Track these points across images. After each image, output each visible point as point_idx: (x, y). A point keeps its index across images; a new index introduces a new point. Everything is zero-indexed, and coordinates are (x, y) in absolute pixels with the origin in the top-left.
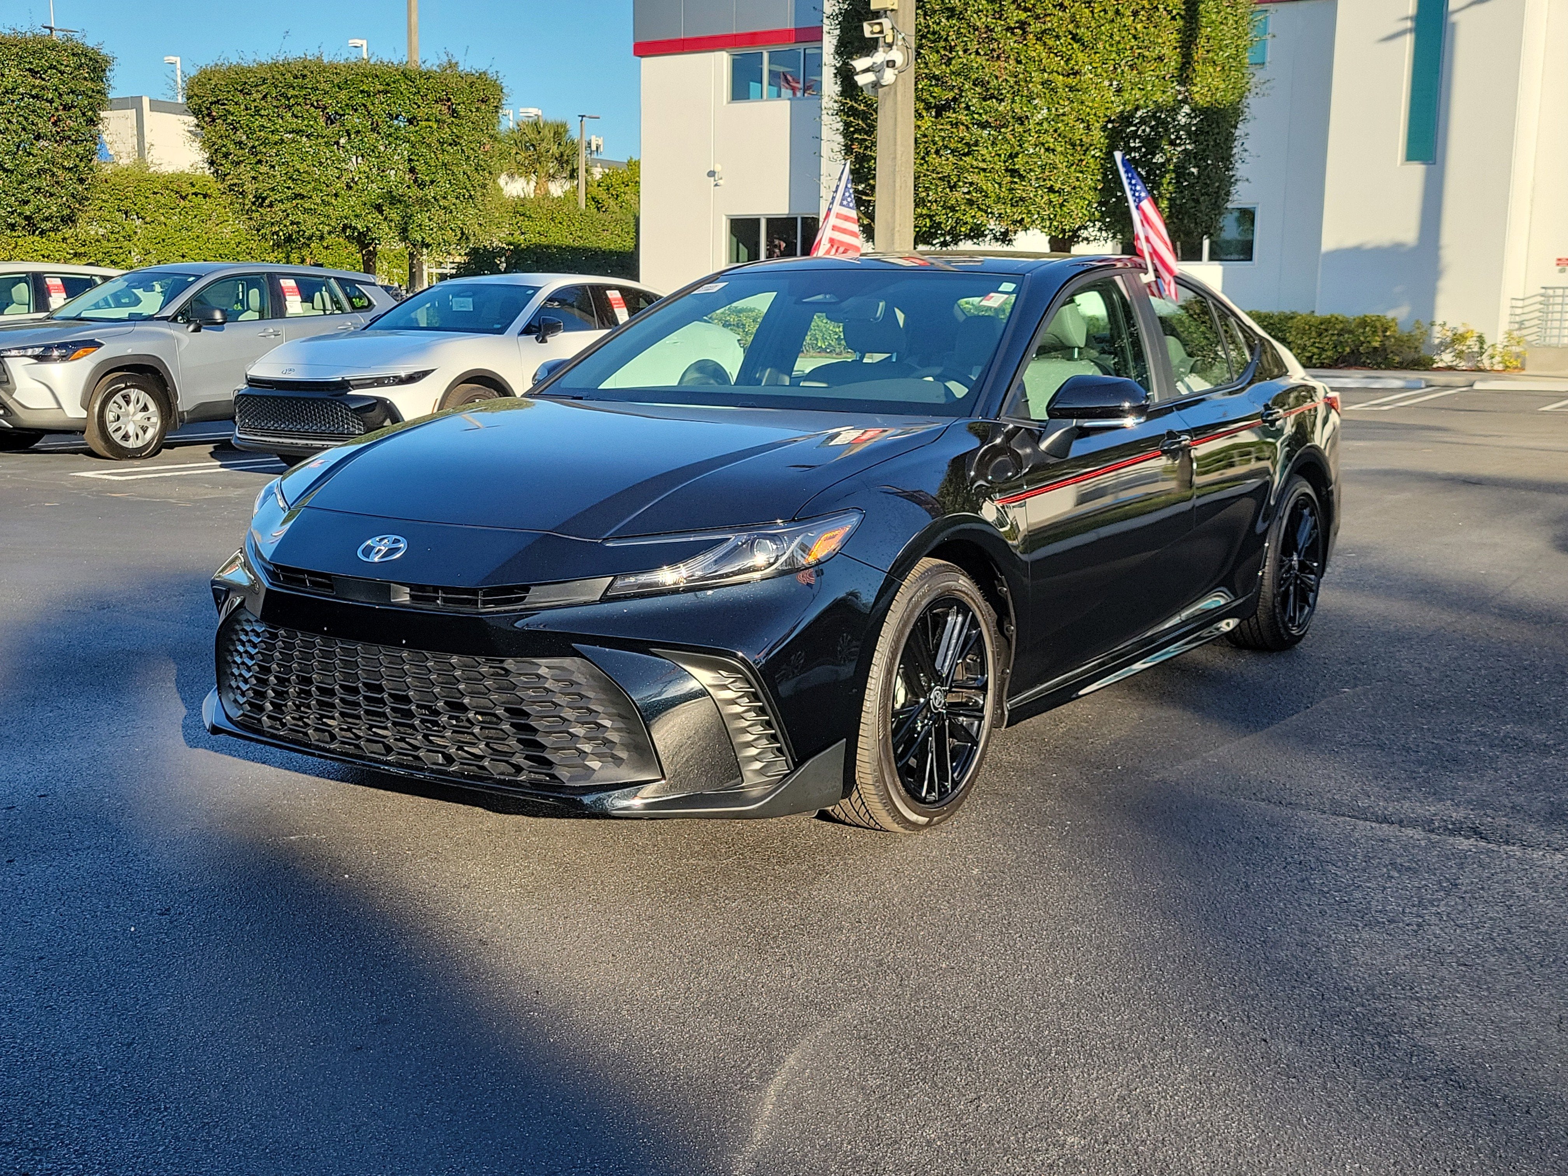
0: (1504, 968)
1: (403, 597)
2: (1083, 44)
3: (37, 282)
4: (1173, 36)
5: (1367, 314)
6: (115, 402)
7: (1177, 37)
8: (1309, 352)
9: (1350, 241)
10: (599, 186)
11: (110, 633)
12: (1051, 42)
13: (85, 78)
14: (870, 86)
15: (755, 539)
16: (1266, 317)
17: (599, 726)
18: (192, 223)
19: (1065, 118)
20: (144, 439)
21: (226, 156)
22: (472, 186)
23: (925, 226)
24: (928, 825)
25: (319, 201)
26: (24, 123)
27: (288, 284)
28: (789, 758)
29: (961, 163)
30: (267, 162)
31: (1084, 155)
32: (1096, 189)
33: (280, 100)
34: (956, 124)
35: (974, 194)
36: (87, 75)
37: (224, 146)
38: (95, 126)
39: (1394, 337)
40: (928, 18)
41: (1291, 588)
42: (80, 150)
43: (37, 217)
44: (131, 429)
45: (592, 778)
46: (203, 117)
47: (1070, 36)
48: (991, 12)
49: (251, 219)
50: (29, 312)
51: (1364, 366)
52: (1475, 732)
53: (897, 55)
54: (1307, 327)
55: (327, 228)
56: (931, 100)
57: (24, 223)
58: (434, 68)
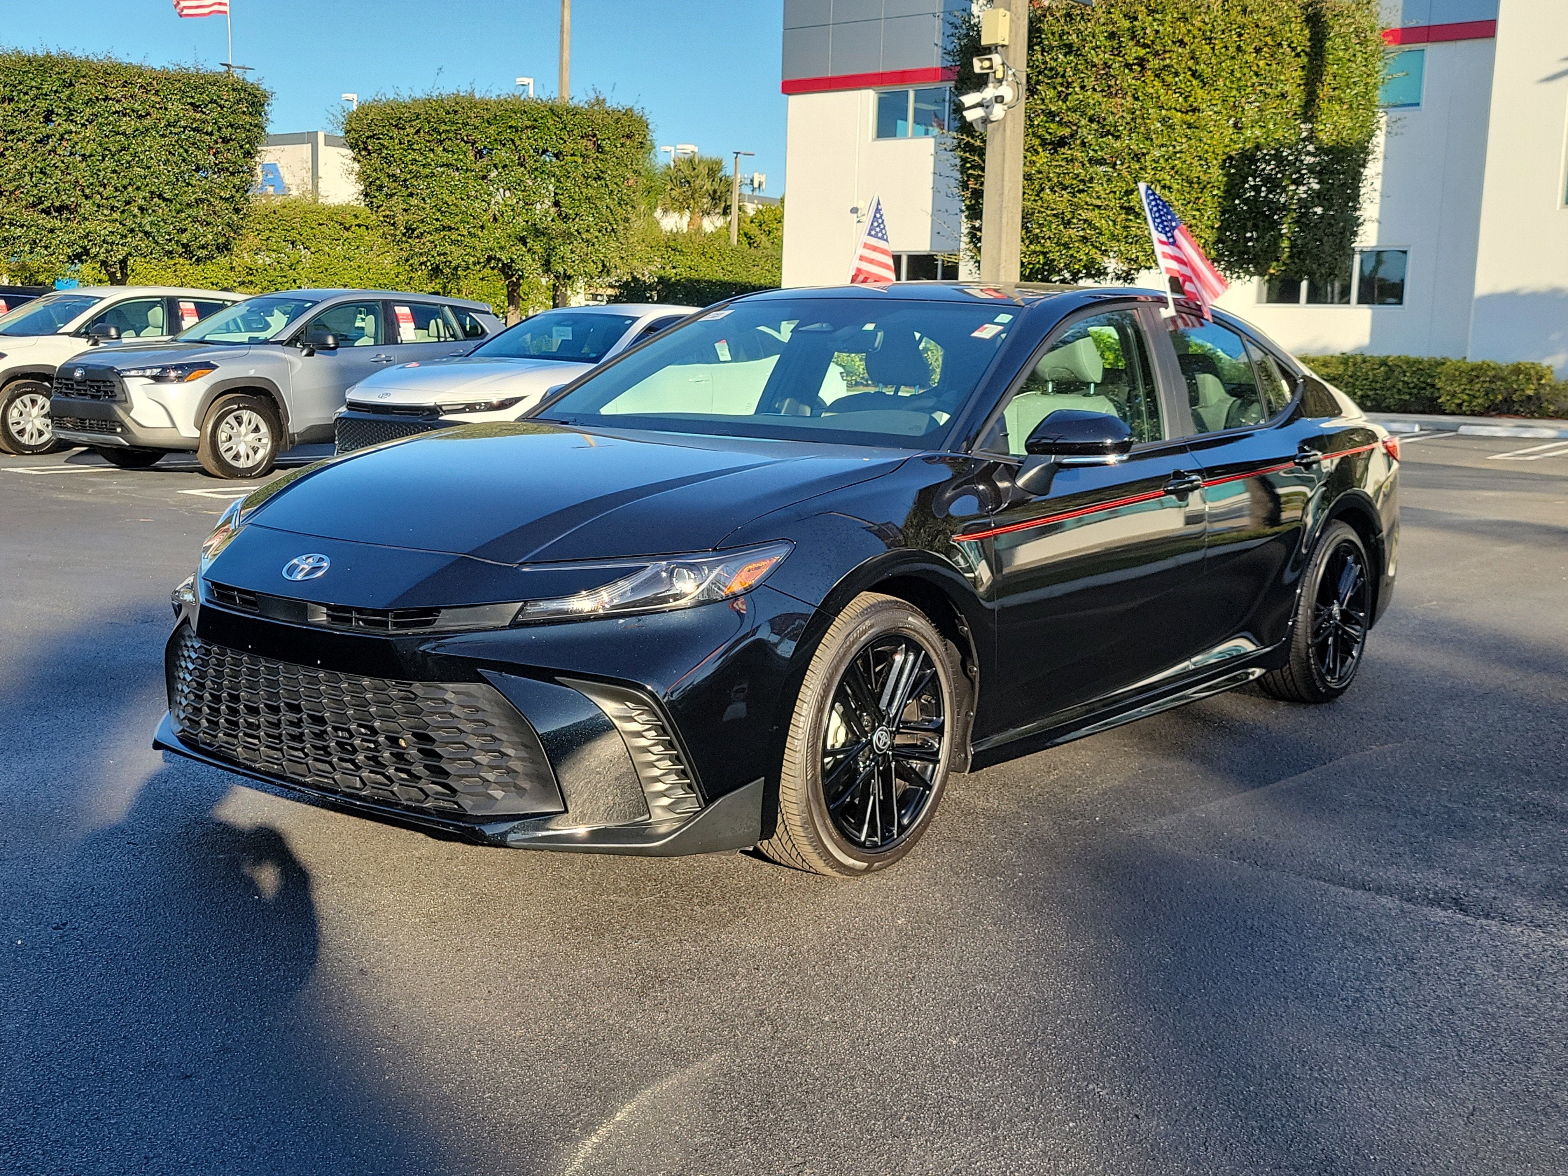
0: (1432, 1051)
1: (321, 617)
2: (1202, 81)
3: (171, 305)
4: (1297, 73)
5: (1521, 361)
6: (227, 423)
7: (1301, 74)
8: (1459, 398)
9: (1505, 286)
10: (752, 222)
11: (141, 646)
12: (1169, 79)
13: (244, 112)
14: (980, 121)
15: (674, 569)
16: (1415, 362)
17: (503, 754)
18: (355, 254)
19: (1182, 155)
20: (254, 459)
21: (380, 188)
22: (615, 220)
23: (1038, 262)
24: (867, 871)
25: (466, 233)
26: (185, 155)
27: (403, 311)
28: (700, 795)
29: (1076, 200)
30: (417, 195)
31: (1201, 192)
32: (1213, 228)
33: (432, 135)
34: (1072, 160)
35: (1088, 232)
36: (245, 109)
37: (378, 178)
38: (251, 158)
39: (1549, 385)
40: (1046, 54)
41: (1331, 639)
42: (237, 181)
43: (194, 245)
44: (242, 450)
45: (495, 808)
46: (360, 151)
47: (1190, 73)
48: (1109, 49)
49: (401, 249)
50: (162, 335)
51: (1516, 414)
52: (1497, 797)
53: (1007, 91)
54: (1457, 373)
55: (472, 259)
56: (1048, 136)
57: (181, 250)
58: (581, 105)
